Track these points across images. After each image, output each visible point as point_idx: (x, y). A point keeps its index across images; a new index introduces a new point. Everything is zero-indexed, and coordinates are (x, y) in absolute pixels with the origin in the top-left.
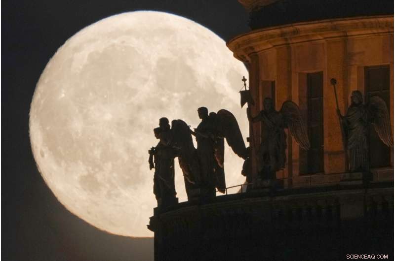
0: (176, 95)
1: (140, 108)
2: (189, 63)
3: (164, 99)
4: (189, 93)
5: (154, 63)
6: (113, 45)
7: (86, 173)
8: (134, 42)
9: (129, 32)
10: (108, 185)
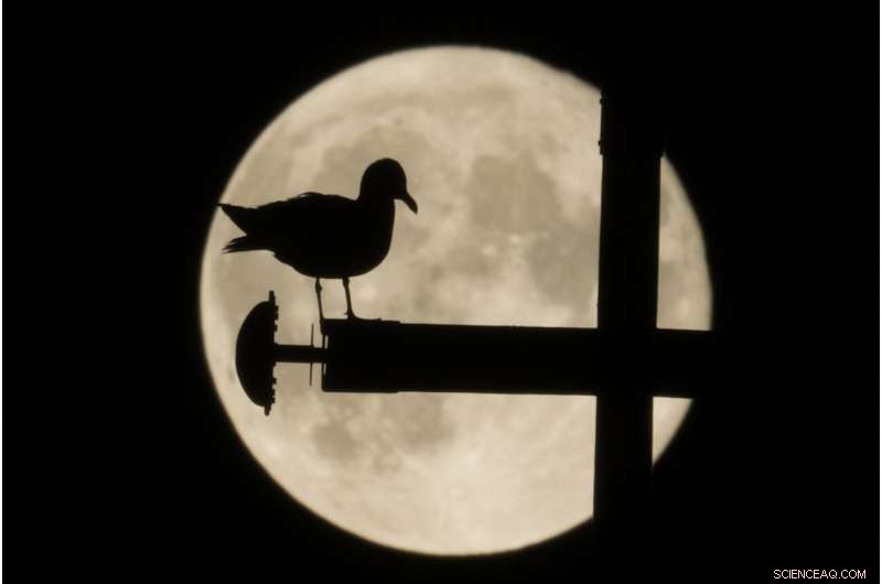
0: (515, 239)
1: (437, 273)
2: (544, 164)
3: (489, 251)
4: (546, 235)
5: (465, 168)
6: (377, 131)
7: (324, 421)
8: (422, 122)
9: (411, 99)
10: (373, 446)
